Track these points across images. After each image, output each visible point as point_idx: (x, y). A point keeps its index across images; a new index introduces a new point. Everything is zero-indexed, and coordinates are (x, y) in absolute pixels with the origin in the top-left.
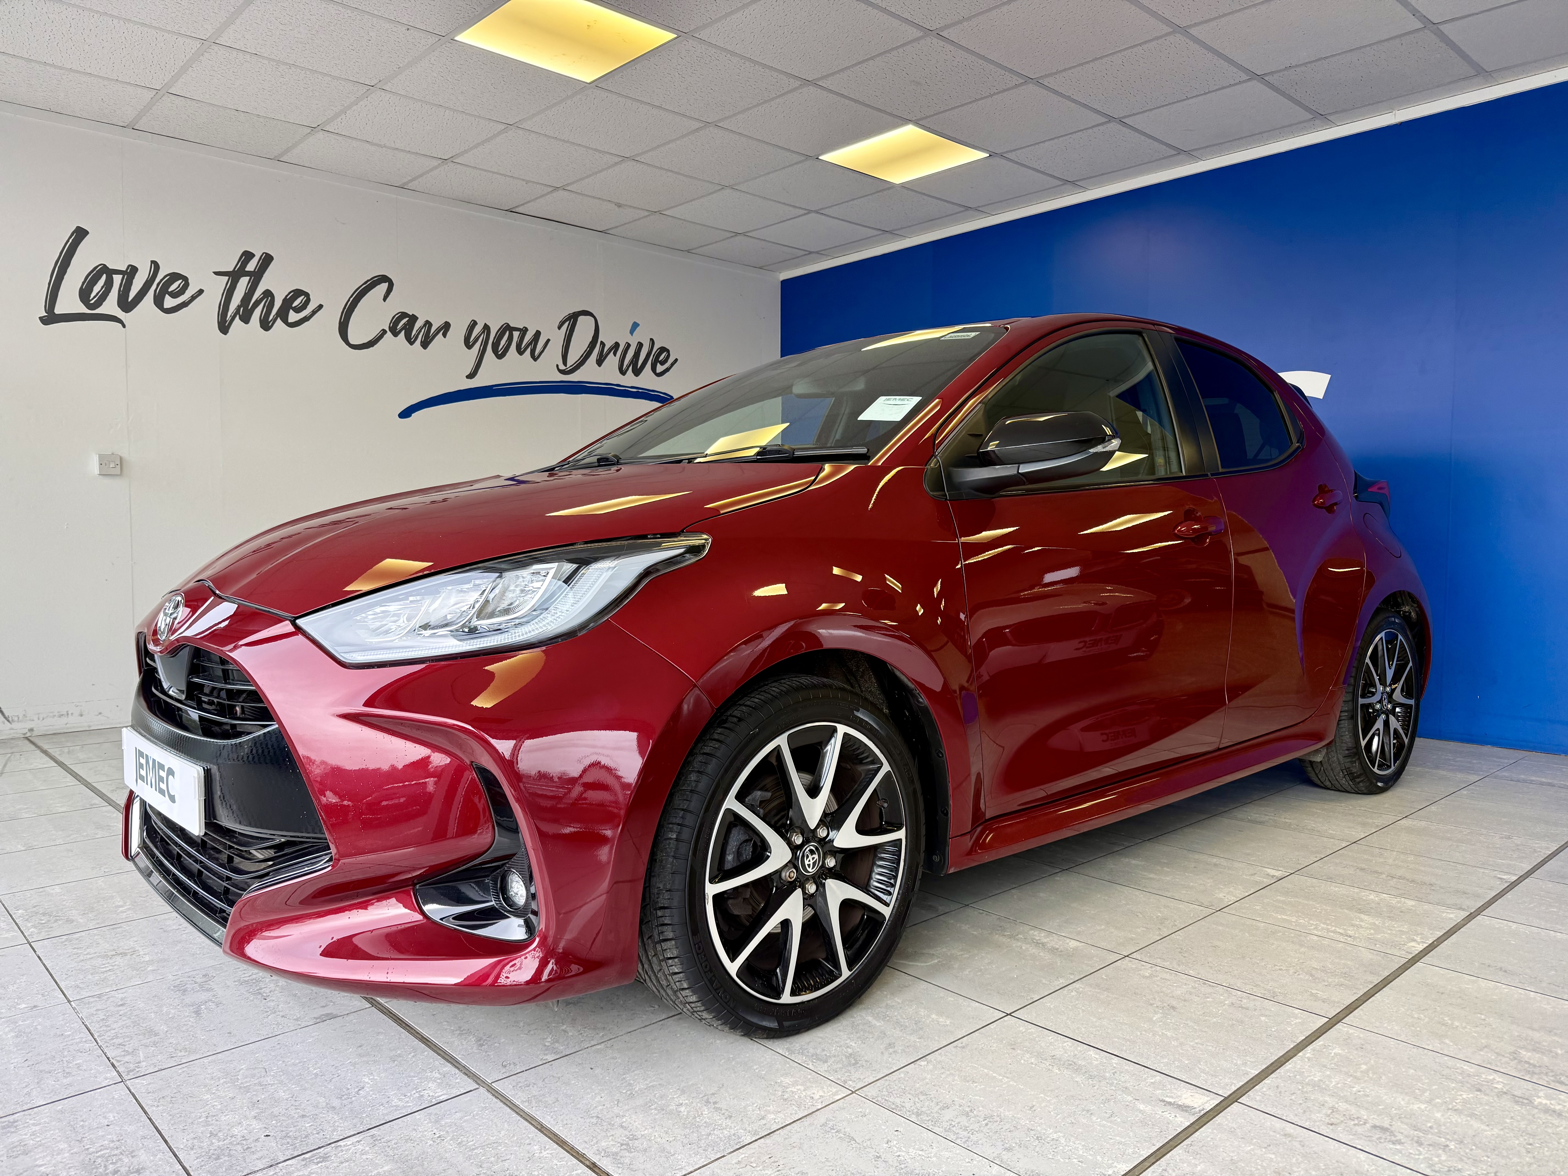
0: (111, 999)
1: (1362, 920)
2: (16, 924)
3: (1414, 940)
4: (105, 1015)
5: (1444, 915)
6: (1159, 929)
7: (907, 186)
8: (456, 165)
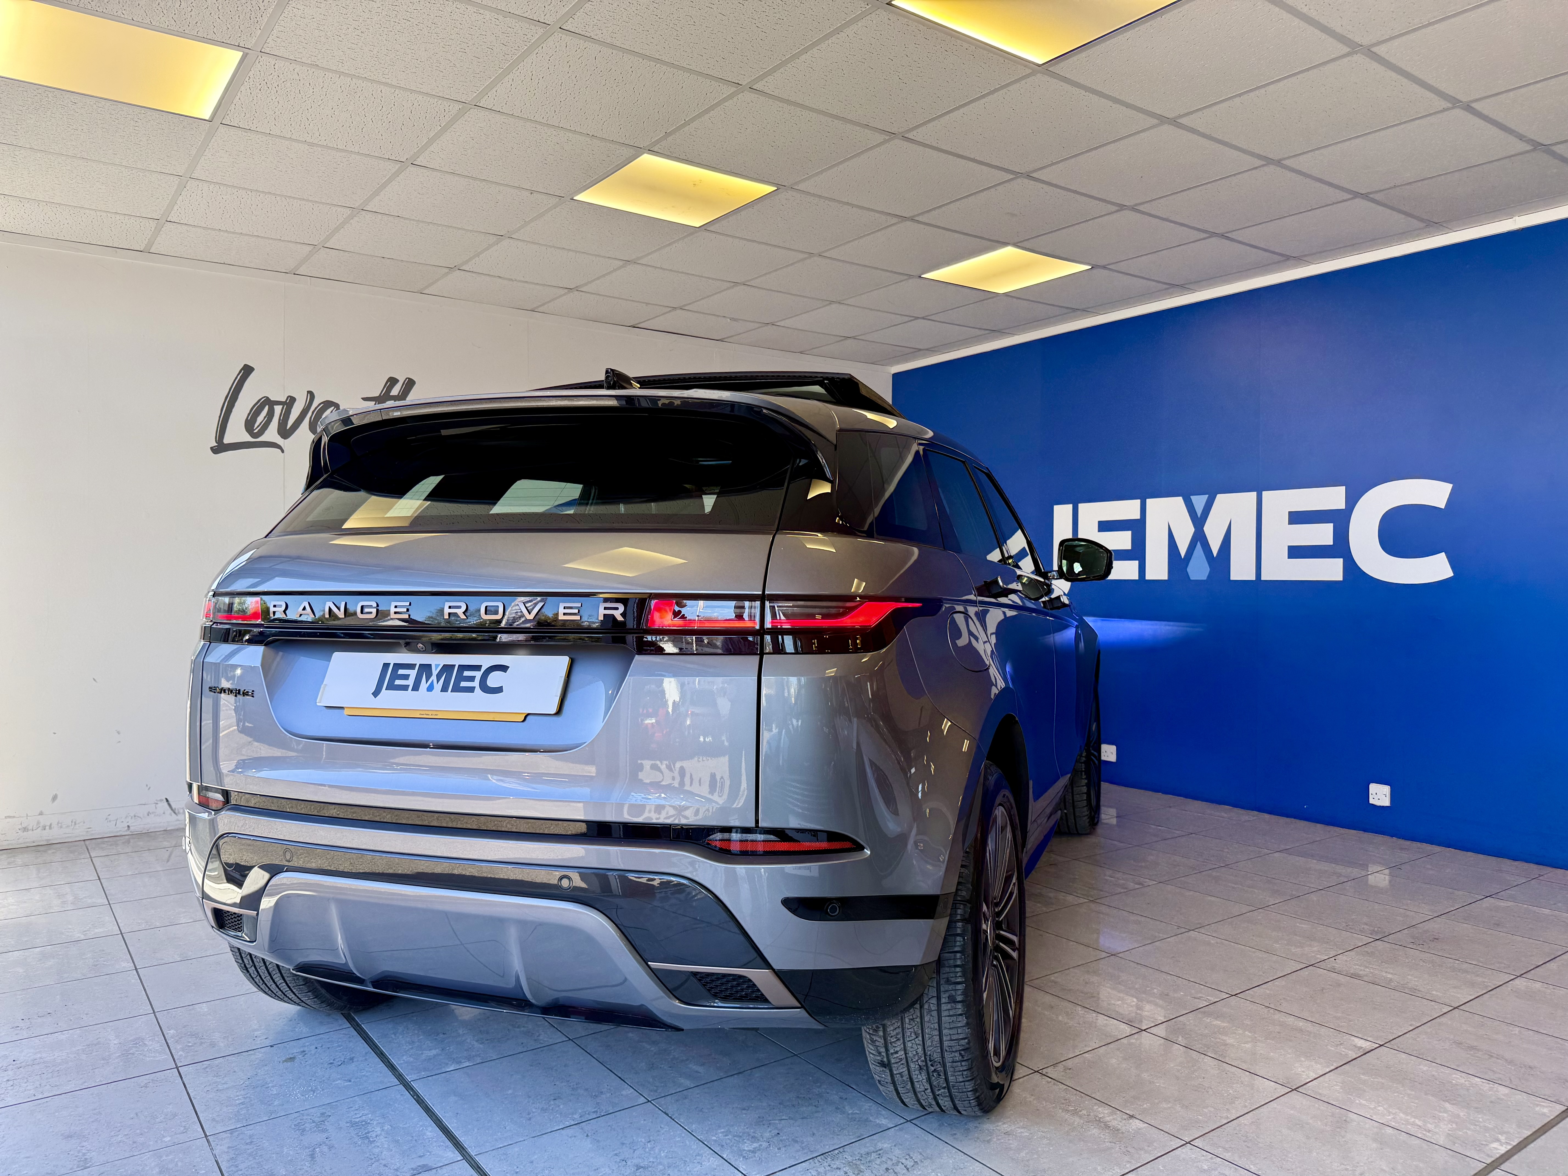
0: (241, 1136)
1: (1446, 1111)
2: (168, 1046)
3: (1498, 1140)
4: (235, 1154)
5: (1537, 1109)
6: (1227, 1109)
7: (1011, 295)
8: (581, 293)
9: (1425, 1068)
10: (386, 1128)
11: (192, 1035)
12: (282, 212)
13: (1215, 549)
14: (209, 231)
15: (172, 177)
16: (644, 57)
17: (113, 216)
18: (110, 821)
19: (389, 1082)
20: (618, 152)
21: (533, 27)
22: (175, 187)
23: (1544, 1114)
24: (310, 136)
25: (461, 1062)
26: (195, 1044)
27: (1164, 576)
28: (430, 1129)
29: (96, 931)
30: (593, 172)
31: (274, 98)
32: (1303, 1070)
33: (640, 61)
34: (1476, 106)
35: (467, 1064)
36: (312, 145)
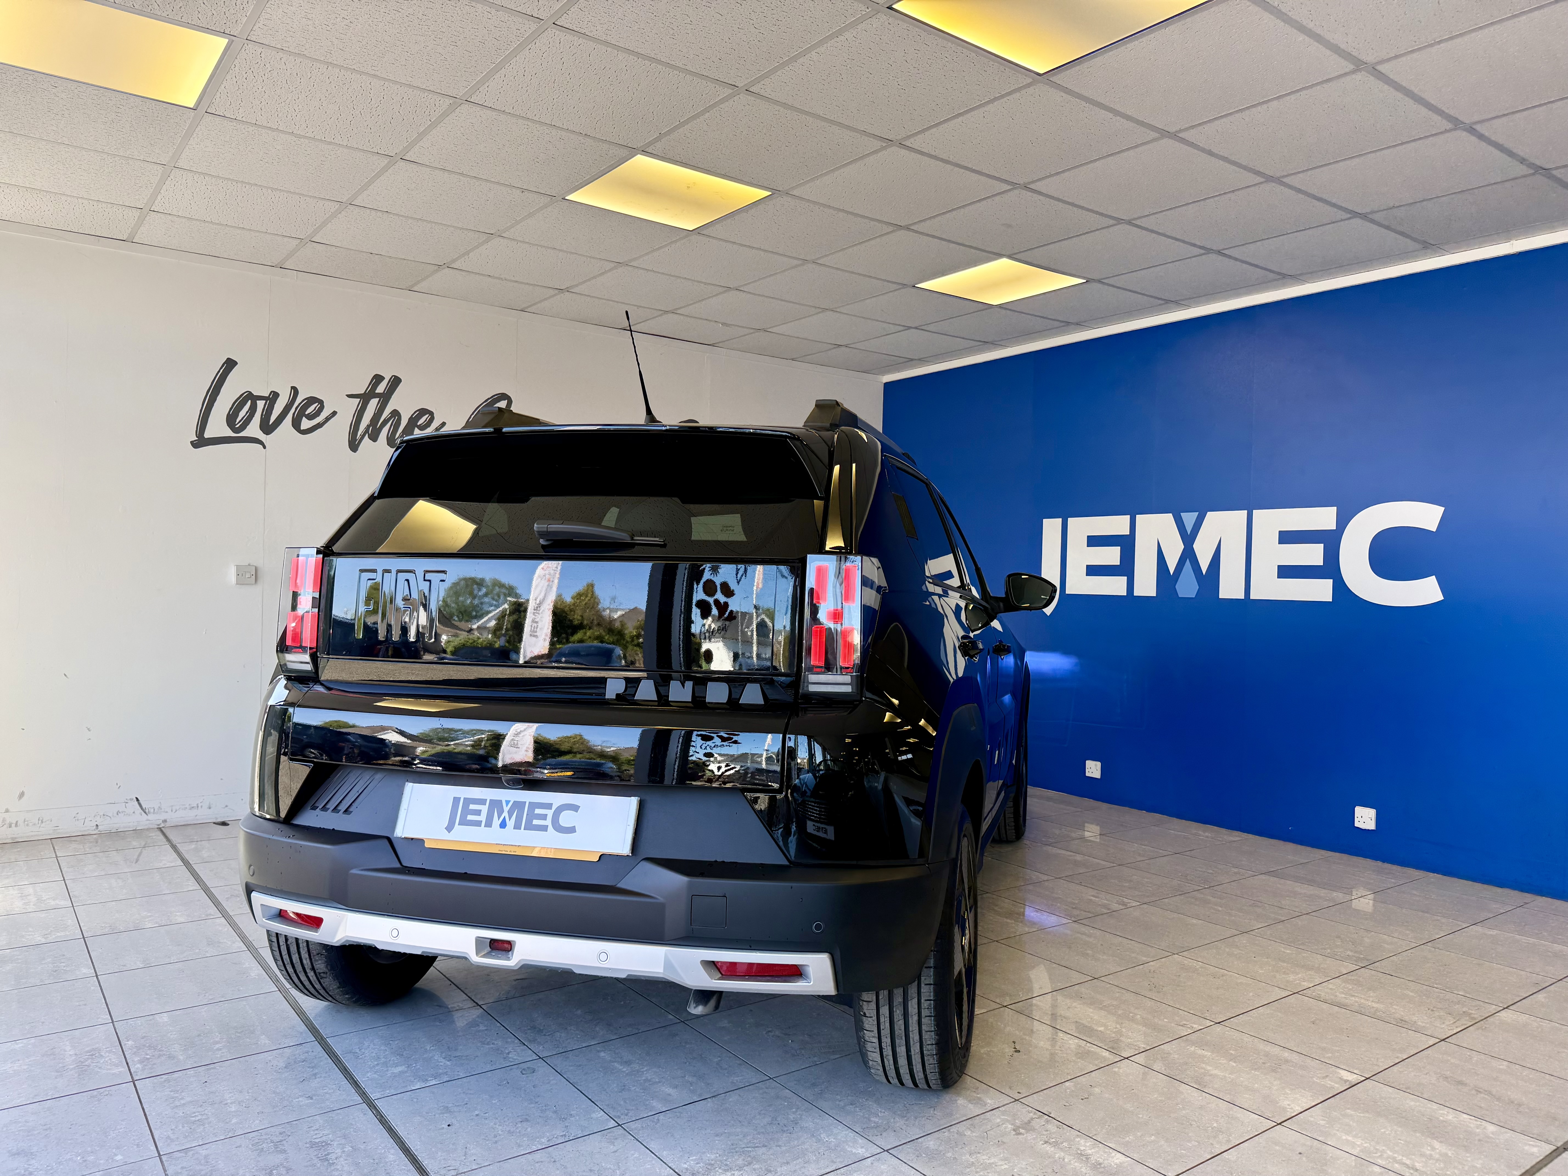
5: (1526, 1148)
7: (1004, 306)
8: (571, 294)
9: (1412, 1103)
10: (346, 1150)
11: (150, 1047)
12: (269, 204)
13: (1204, 567)
14: (194, 222)
15: (156, 166)
16: (638, 55)
17: (95, 204)
18: (78, 820)
19: (352, 1100)
20: (610, 152)
21: (527, 22)
22: (159, 175)
23: (1532, 1154)
24: (297, 127)
25: (427, 1080)
26: (154, 1056)
27: (1152, 593)
28: (392, 1151)
29: (58, 934)
30: (586, 172)
31: (260, 88)
32: (1288, 1103)
33: (635, 60)
34: (1478, 127)
35: (434, 1082)
36: (299, 136)
